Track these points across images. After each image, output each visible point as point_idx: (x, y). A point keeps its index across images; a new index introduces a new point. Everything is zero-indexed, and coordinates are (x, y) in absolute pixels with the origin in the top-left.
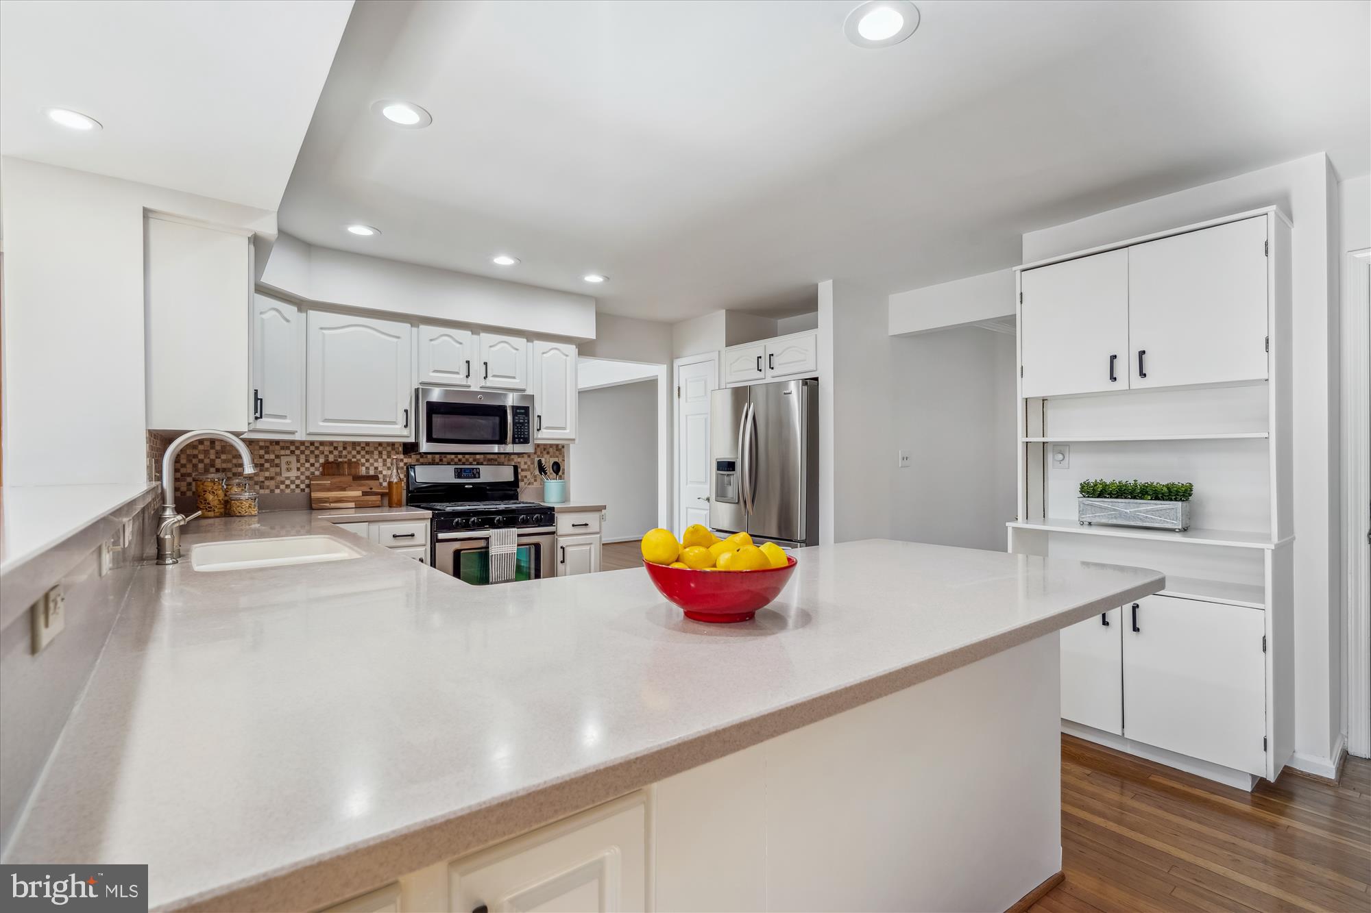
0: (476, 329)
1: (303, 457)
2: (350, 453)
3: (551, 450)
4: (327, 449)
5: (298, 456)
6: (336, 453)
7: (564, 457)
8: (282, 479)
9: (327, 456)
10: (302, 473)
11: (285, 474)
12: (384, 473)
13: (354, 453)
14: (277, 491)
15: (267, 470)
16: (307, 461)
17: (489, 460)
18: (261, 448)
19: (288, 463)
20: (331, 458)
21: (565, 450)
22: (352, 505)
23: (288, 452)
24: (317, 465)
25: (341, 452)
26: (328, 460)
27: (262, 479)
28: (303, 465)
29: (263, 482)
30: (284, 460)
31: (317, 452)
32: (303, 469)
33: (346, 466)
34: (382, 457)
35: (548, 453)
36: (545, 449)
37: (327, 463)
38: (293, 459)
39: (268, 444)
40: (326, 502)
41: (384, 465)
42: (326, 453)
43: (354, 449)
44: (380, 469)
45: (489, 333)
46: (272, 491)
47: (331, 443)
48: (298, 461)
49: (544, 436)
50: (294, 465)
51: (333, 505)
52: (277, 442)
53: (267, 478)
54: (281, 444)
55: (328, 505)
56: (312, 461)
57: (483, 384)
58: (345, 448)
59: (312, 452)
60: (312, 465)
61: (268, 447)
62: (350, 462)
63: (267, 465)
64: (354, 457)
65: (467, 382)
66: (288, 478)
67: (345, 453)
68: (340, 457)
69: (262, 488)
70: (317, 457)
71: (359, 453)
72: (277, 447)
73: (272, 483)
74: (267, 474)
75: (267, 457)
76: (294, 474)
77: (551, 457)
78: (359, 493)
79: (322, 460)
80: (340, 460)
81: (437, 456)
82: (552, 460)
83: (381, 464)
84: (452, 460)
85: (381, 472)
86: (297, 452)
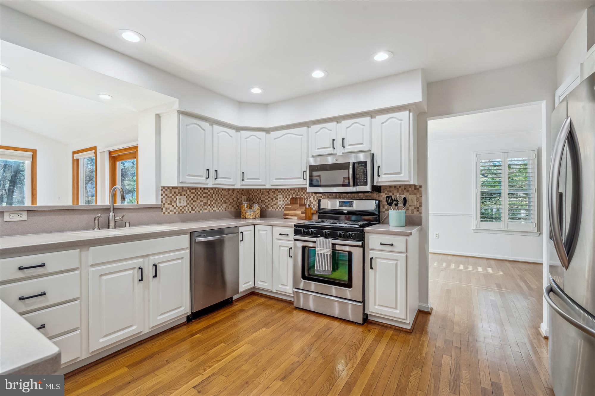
0: (337, 119)
1: (285, 196)
2: (301, 193)
3: (410, 189)
4: (292, 192)
5: (283, 195)
6: (296, 193)
7: (421, 194)
8: (279, 205)
9: (292, 195)
10: (285, 203)
11: (279, 203)
12: (314, 203)
13: (302, 193)
14: (277, 210)
15: (274, 201)
16: (286, 197)
17: (366, 196)
18: (273, 192)
19: (280, 198)
20: (294, 196)
21: (423, 189)
22: (296, 218)
23: (280, 194)
24: (289, 199)
25: (297, 193)
26: (293, 197)
27: (273, 205)
28: (285, 199)
29: (273, 206)
30: (279, 197)
31: (289, 193)
32: (285, 201)
33: (299, 199)
34: (313, 195)
35: (408, 191)
36: (405, 189)
37: (292, 198)
38: (281, 196)
39: (274, 190)
40: (288, 215)
41: (314, 199)
42: (292, 194)
43: (302, 191)
44: (312, 201)
45: (349, 119)
46: (276, 210)
47: (294, 189)
48: (283, 197)
49: (383, 180)
50: (282, 199)
51: (290, 217)
52: (277, 189)
53: (274, 204)
54: (278, 190)
55: (288, 217)
56: (288, 197)
57: (343, 151)
58: (299, 191)
59: (288, 193)
60: (288, 199)
61: (274, 192)
62: (300, 198)
63: (274, 199)
64: (302, 195)
65: (334, 152)
66: (280, 204)
67: (299, 193)
68: (297, 195)
69: (273, 208)
70: (289, 195)
71: (304, 193)
72: (277, 192)
73: (275, 206)
74: (274, 203)
75: (274, 196)
76: (282, 203)
77: (410, 194)
78: (300, 212)
79: (291, 197)
80: (297, 197)
81: (338, 194)
82: (403, 196)
83: (312, 199)
84: (345, 196)
85: (312, 203)
86: (283, 193)
